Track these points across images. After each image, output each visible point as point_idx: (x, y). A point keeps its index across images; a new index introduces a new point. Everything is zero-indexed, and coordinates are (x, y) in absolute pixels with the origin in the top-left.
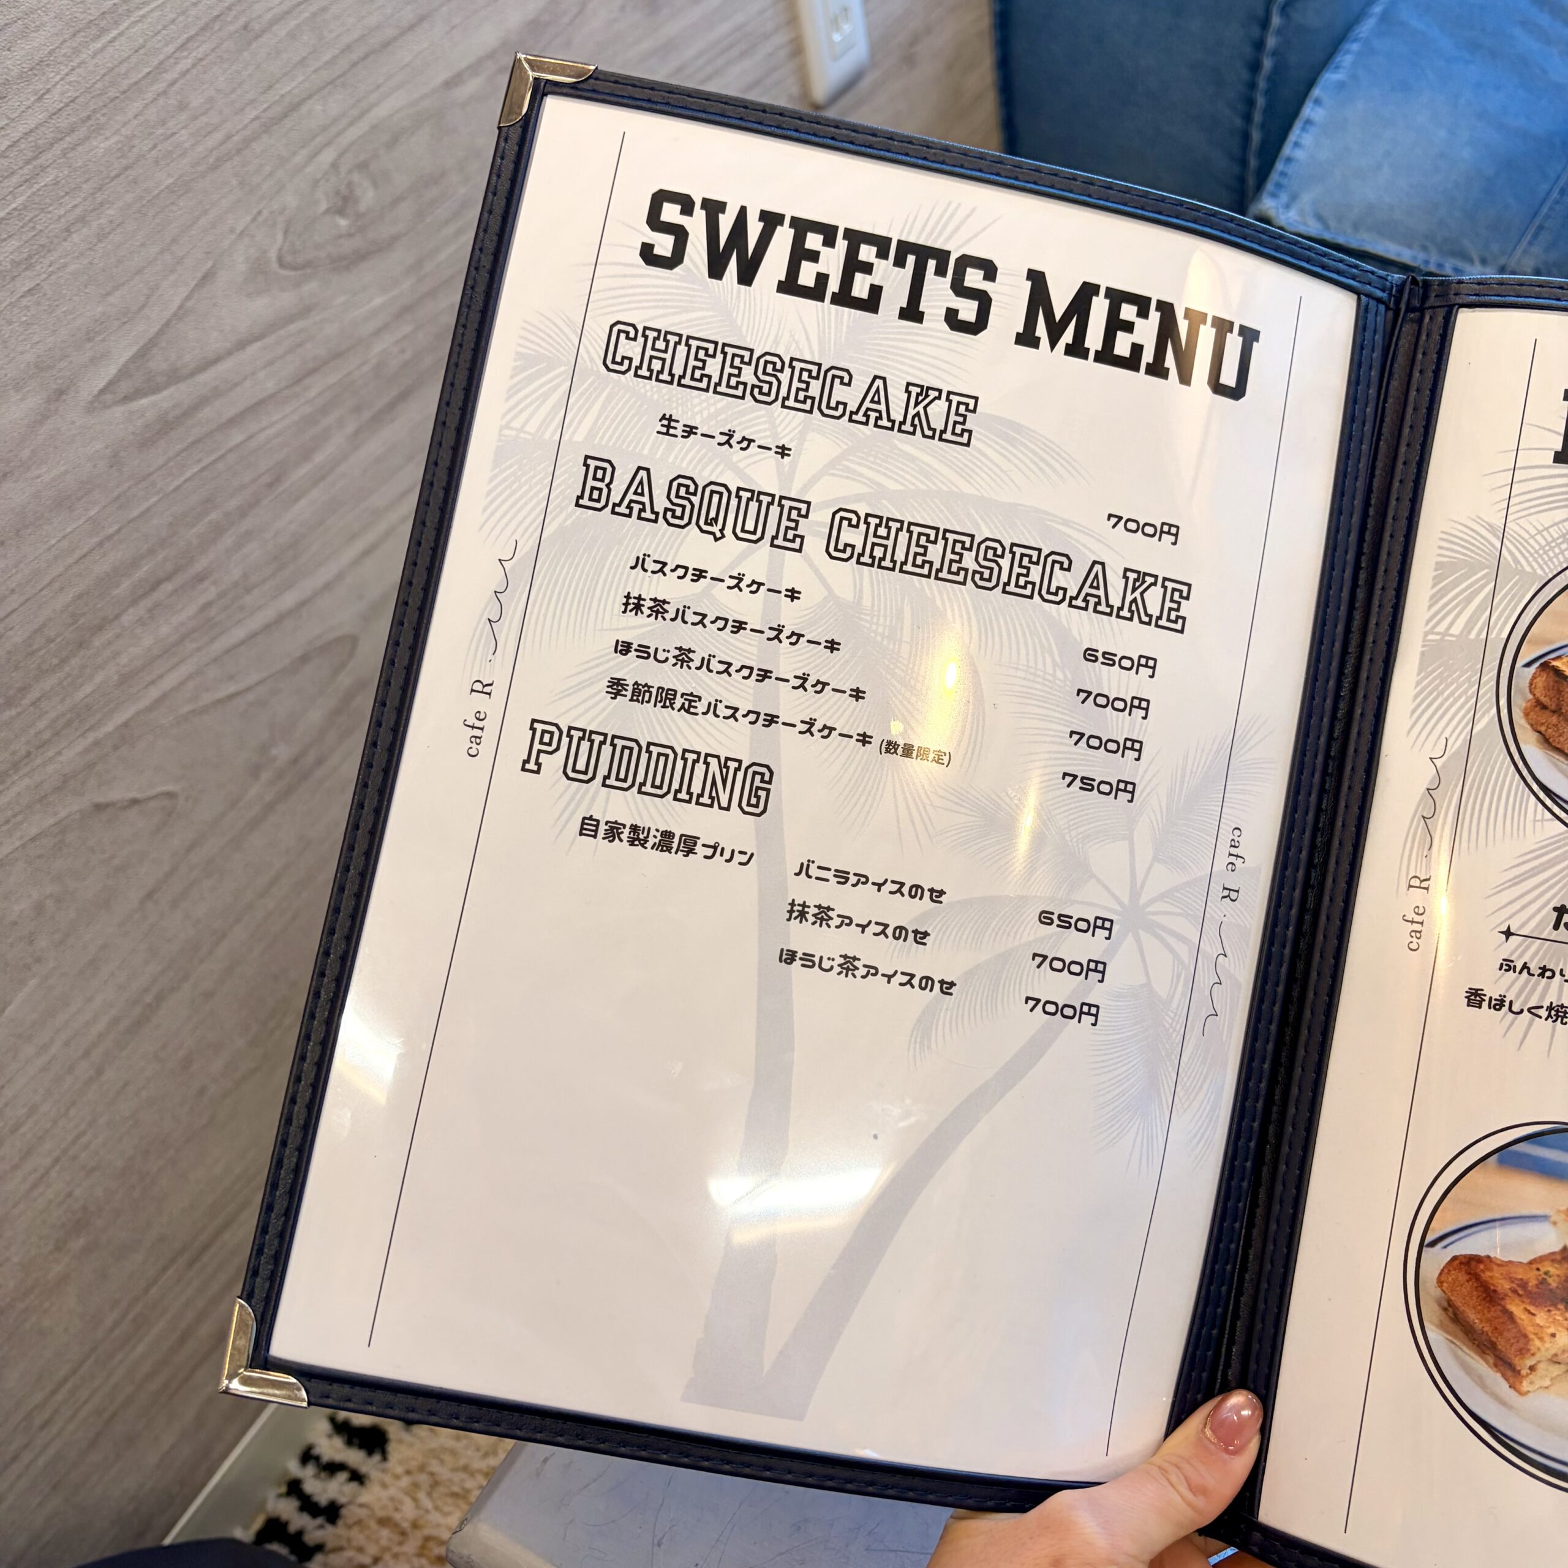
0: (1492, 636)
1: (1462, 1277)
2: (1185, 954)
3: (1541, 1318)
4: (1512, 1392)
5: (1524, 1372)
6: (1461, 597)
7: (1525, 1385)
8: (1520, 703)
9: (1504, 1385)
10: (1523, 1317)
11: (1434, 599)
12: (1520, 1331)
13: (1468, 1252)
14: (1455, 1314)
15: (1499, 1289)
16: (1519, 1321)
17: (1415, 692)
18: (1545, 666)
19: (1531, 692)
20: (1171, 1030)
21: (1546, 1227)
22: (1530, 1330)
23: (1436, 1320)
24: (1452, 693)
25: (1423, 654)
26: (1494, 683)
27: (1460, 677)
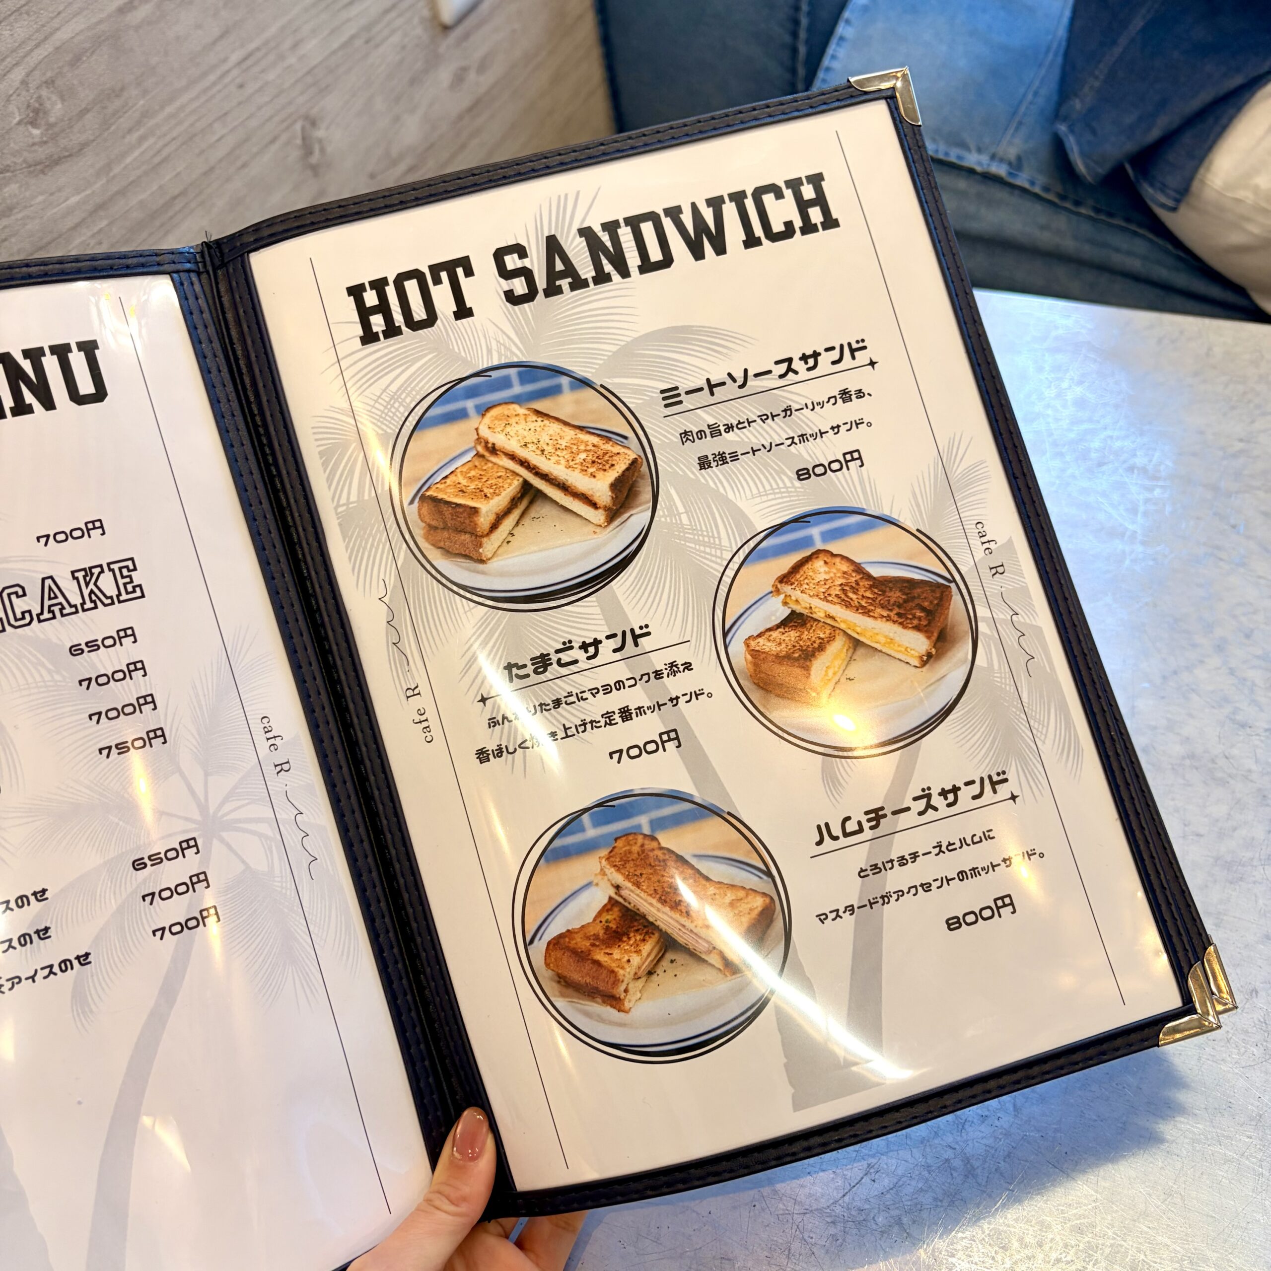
0: (379, 491)
1: (559, 954)
2: (268, 830)
3: (616, 953)
4: (622, 1014)
5: (622, 997)
6: (346, 472)
7: (627, 1005)
8: (419, 532)
9: (614, 1011)
10: (606, 959)
11: (329, 480)
12: (608, 970)
13: (555, 935)
14: (566, 982)
15: (584, 948)
16: (605, 964)
17: (347, 555)
18: (423, 498)
19: (422, 521)
20: (284, 891)
21: (593, 889)
22: (613, 965)
23: (557, 993)
24: (372, 545)
25: (340, 525)
26: (395, 525)
27: (372, 530)
